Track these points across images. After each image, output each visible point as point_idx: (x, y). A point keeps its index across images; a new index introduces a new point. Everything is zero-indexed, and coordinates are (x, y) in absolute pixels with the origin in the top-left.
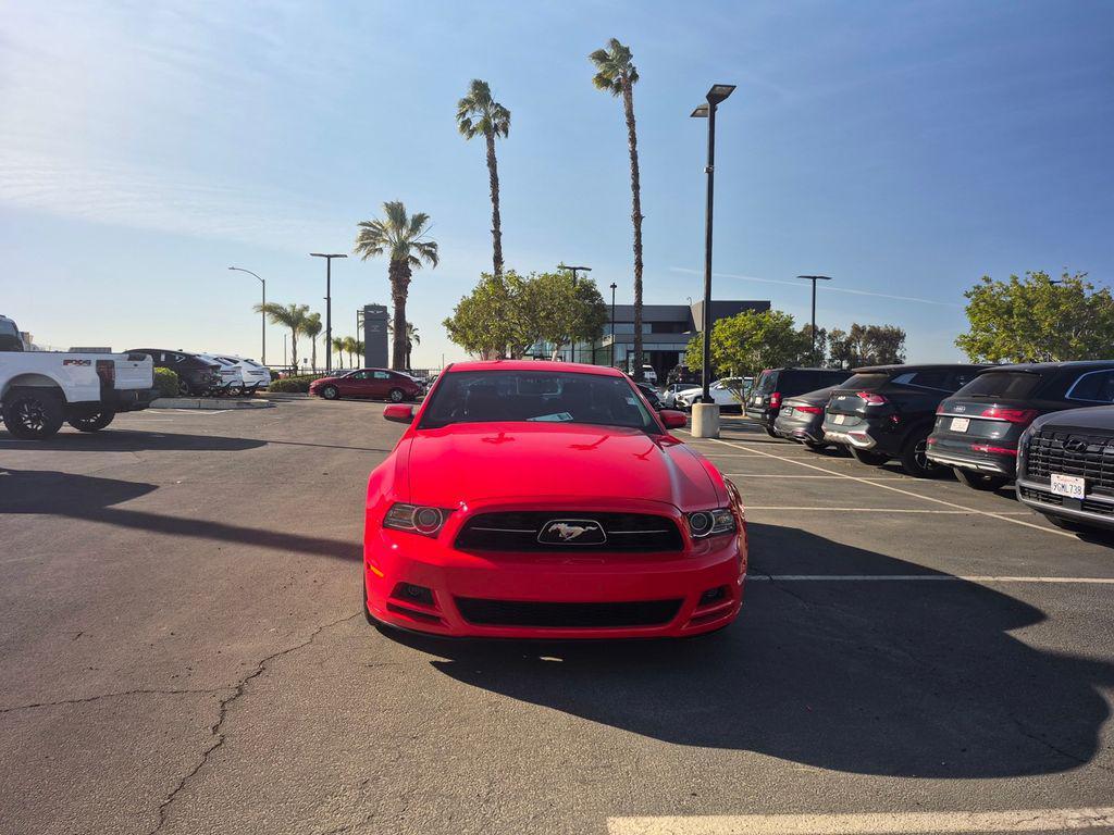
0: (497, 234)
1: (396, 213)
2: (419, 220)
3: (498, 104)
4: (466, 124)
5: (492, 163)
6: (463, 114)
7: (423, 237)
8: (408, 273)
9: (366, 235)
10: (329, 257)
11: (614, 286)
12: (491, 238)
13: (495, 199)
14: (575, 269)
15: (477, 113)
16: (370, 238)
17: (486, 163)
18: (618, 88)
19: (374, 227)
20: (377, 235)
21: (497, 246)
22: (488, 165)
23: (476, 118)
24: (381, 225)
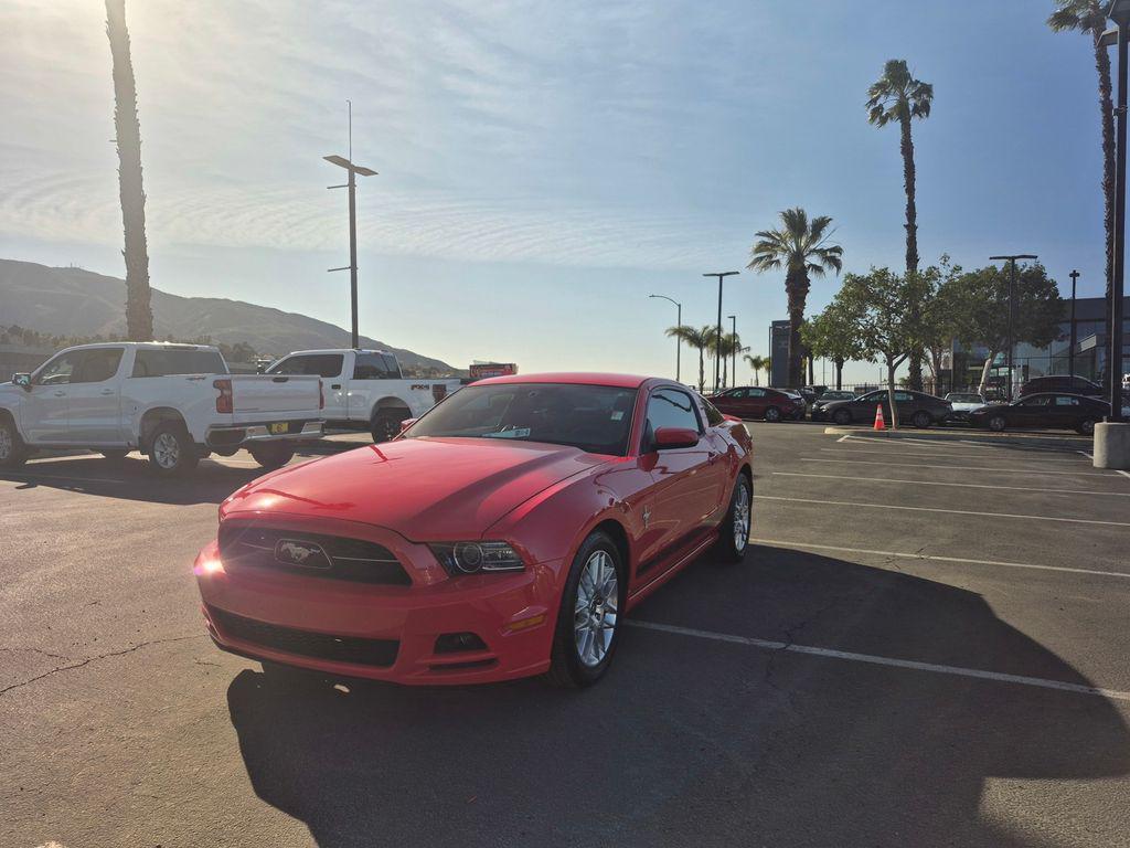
0: (911, 228)
1: (796, 222)
2: (820, 224)
3: (917, 82)
4: (877, 112)
5: (907, 149)
6: (874, 101)
7: (826, 241)
8: (807, 284)
9: (762, 247)
10: (721, 276)
11: (1074, 275)
12: (904, 234)
13: (910, 190)
14: (1013, 258)
15: (891, 97)
16: (767, 250)
17: (900, 150)
18: (1087, 24)
19: (773, 238)
20: (773, 245)
21: (912, 242)
22: (902, 153)
23: (889, 103)
24: (779, 235)
